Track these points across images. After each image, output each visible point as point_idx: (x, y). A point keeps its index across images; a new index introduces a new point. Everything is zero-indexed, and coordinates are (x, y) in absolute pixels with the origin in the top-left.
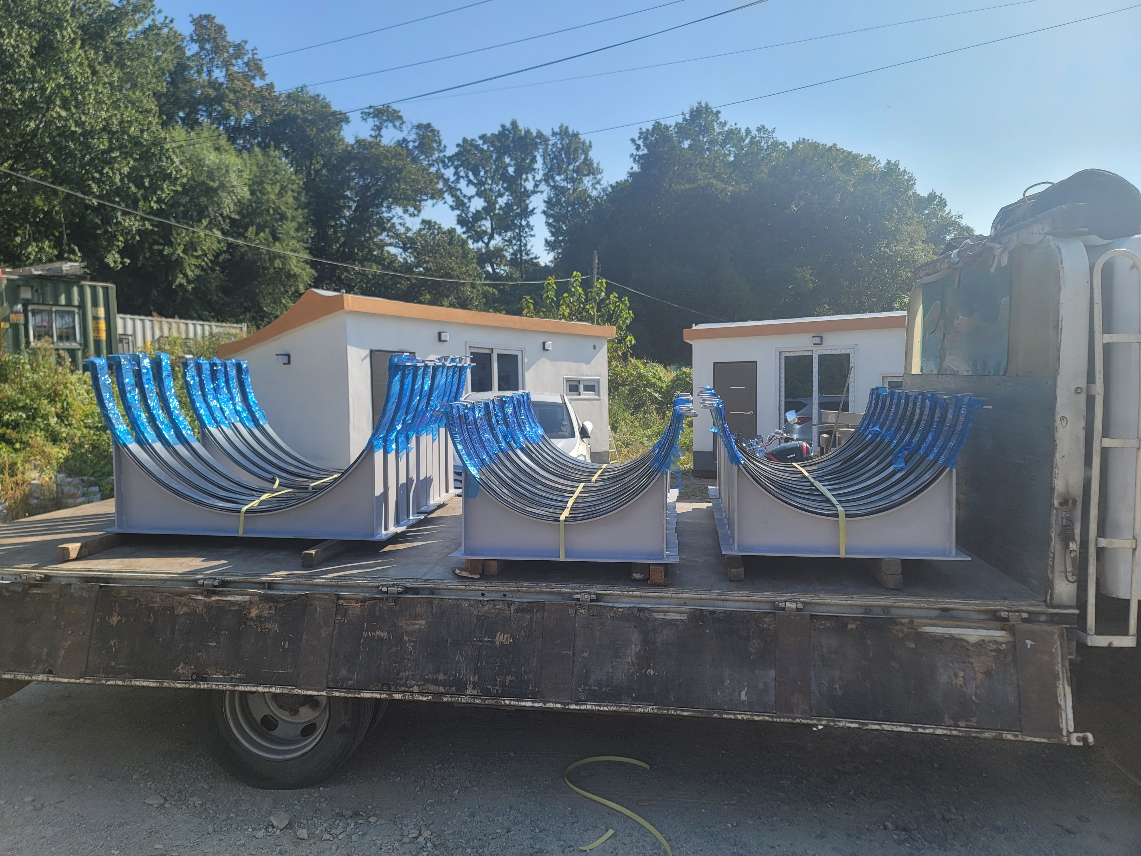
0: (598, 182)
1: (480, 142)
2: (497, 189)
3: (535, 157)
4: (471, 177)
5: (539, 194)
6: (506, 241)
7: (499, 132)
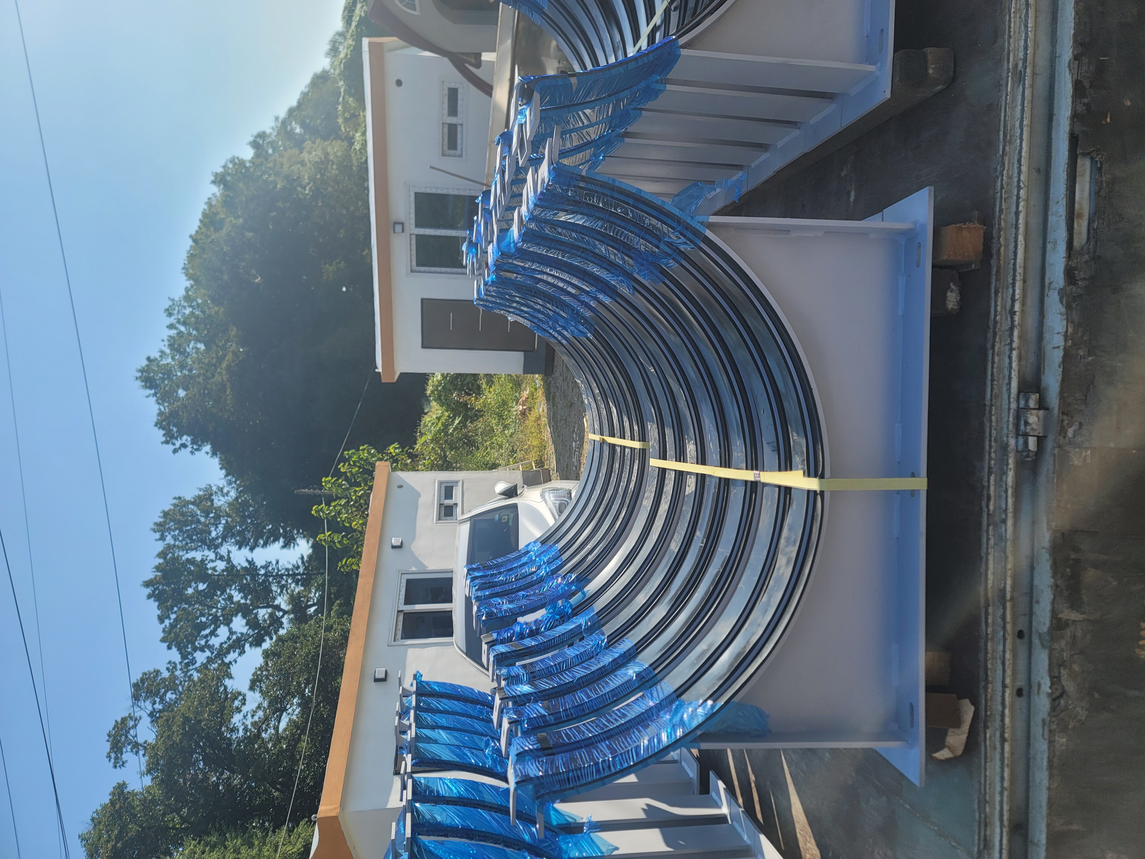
0: (221, 490)
1: (167, 622)
2: (222, 602)
3: (187, 559)
4: (207, 631)
5: (231, 555)
6: (282, 591)
7: (155, 601)
